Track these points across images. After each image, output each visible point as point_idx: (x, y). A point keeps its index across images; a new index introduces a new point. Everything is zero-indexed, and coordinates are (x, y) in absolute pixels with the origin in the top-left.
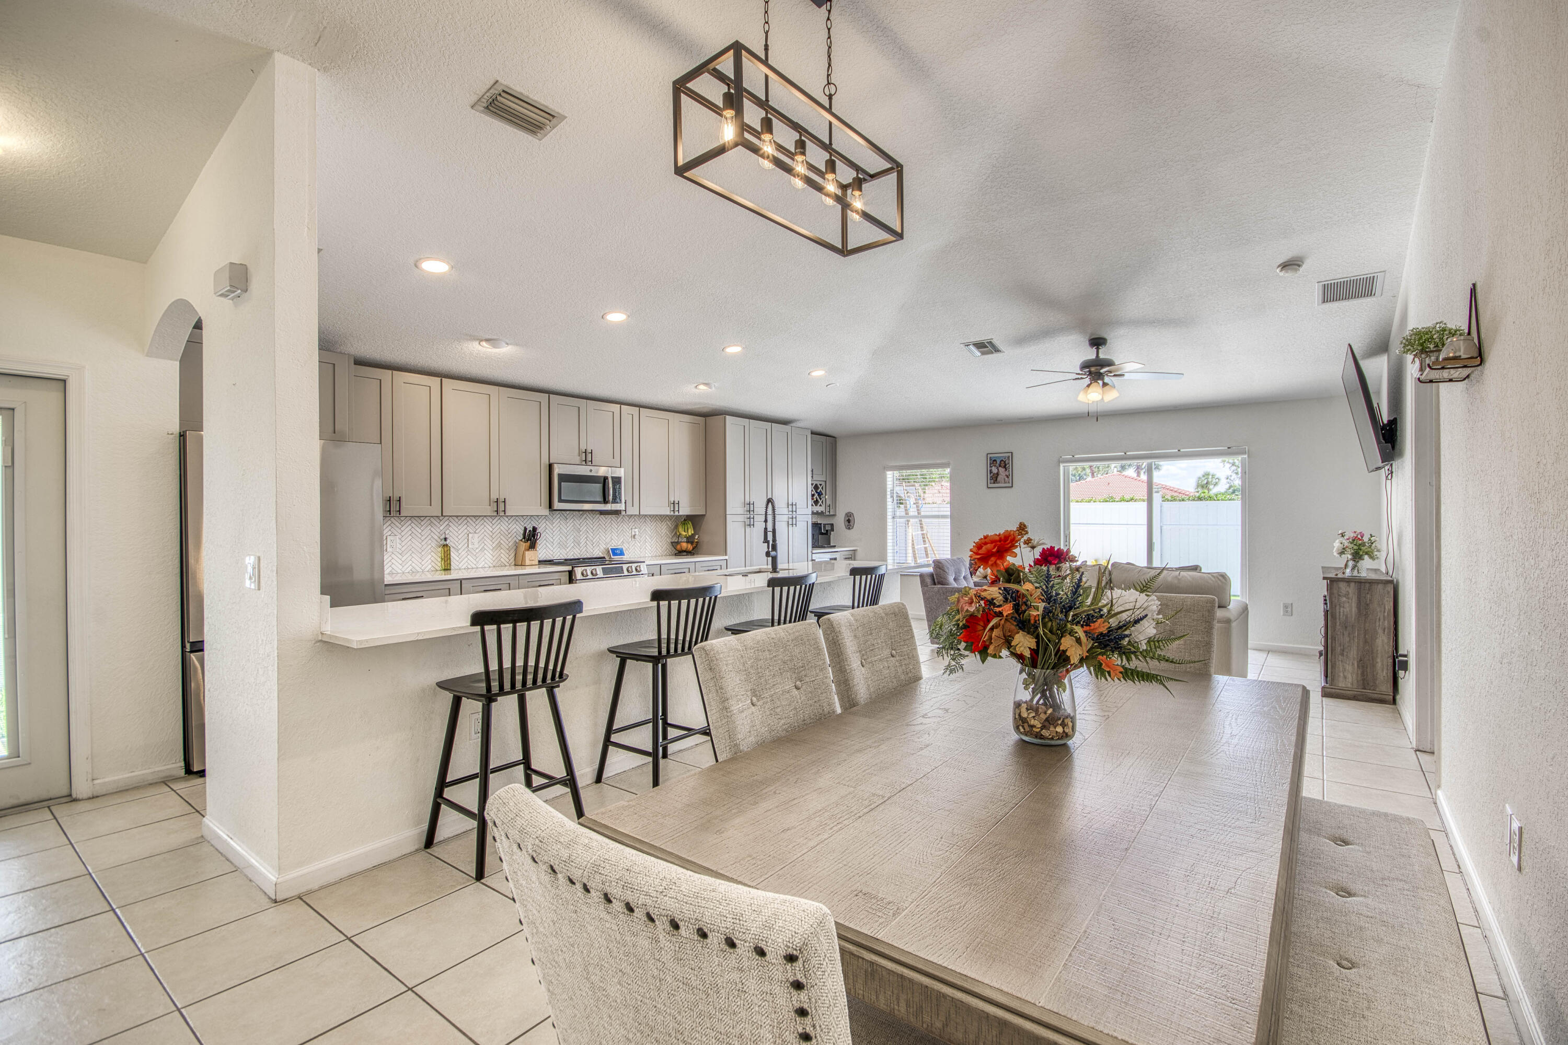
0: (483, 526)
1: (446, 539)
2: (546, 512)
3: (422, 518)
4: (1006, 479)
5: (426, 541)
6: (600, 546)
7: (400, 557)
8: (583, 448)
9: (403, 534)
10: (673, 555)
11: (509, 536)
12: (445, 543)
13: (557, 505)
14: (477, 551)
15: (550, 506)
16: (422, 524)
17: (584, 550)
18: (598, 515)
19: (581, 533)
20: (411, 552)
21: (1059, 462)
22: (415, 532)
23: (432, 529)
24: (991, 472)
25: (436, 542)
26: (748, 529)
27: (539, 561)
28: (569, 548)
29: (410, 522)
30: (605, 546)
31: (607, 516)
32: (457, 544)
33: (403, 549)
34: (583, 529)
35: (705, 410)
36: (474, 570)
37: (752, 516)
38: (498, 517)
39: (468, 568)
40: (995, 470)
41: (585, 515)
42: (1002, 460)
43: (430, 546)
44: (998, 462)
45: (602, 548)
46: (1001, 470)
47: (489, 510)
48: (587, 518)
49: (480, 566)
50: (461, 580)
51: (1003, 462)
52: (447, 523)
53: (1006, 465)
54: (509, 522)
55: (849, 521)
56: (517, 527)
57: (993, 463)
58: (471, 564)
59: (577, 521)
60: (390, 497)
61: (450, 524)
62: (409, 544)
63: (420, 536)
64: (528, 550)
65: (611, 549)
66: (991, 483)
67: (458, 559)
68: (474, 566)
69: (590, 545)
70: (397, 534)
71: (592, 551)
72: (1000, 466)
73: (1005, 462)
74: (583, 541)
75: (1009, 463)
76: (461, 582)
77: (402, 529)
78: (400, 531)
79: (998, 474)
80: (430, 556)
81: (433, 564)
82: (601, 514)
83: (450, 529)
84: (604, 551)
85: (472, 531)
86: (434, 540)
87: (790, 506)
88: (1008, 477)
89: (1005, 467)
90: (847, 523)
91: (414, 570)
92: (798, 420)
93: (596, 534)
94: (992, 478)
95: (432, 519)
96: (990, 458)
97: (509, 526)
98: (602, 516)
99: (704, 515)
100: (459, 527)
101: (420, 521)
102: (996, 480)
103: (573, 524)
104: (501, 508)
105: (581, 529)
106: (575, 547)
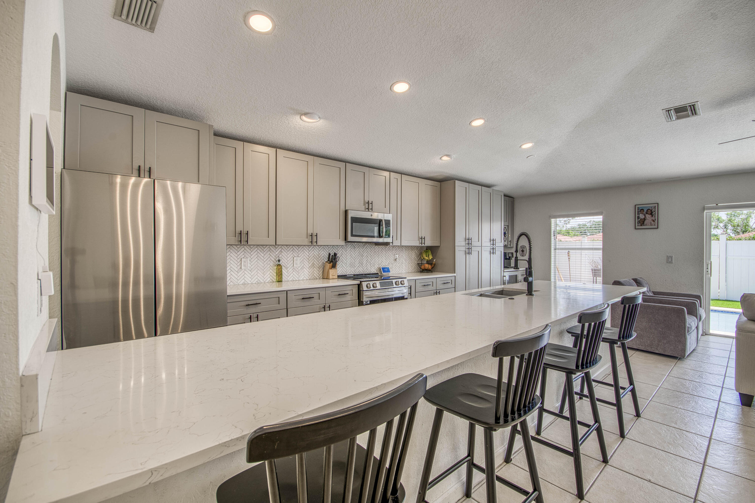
0: (303, 252)
1: (279, 261)
2: (343, 243)
3: (264, 247)
4: (652, 222)
5: (266, 262)
6: (375, 265)
7: (250, 272)
8: (367, 200)
9: (252, 257)
10: (418, 272)
11: (319, 259)
12: (279, 263)
13: (350, 238)
14: (299, 269)
15: (346, 239)
16: (264, 250)
17: (365, 268)
18: (374, 246)
19: (363, 257)
20: (257, 269)
21: (704, 209)
22: (259, 255)
23: (271, 254)
24: (638, 218)
25: (272, 262)
26: (467, 256)
27: (338, 276)
28: (356, 267)
29: (257, 249)
30: (378, 266)
31: (379, 246)
32: (287, 264)
33: (252, 267)
34: (365, 254)
35: (441, 177)
36: (297, 281)
37: (470, 248)
38: (312, 246)
39: (293, 281)
40: (642, 216)
41: (366, 246)
42: (649, 209)
43: (269, 265)
44: (645, 211)
45: (376, 267)
46: (648, 216)
47: (306, 241)
48: (368, 247)
49: (301, 279)
50: (287, 291)
51: (649, 211)
52: (280, 250)
53: (652, 212)
54: (319, 250)
56: (324, 253)
57: (640, 212)
58: (296, 278)
59: (362, 249)
60: (241, 231)
61: (282, 250)
62: (255, 264)
63: (263, 259)
64: (331, 269)
65: (382, 268)
66: (638, 226)
67: (287, 274)
68: (297, 279)
69: (369, 265)
70: (248, 257)
71: (370, 269)
72: (647, 213)
73: (651, 210)
74: (365, 262)
75: (655, 211)
76: (287, 292)
77: (252, 253)
78: (250, 255)
79: (645, 219)
80: (269, 272)
81: (271, 277)
82: (376, 245)
83: (282, 254)
84: (378, 269)
85: (296, 256)
86: (271, 261)
87: (491, 241)
88: (654, 221)
89: (651, 214)
91: (258, 281)
92: (497, 185)
93: (372, 258)
94: (639, 222)
95: (271, 247)
96: (638, 208)
97: (319, 253)
98: (376, 246)
99: (439, 246)
100: (288, 253)
101: (263, 248)
102: (643, 223)
103: (359, 251)
104: (315, 240)
105: (363, 255)
106: (360, 267)
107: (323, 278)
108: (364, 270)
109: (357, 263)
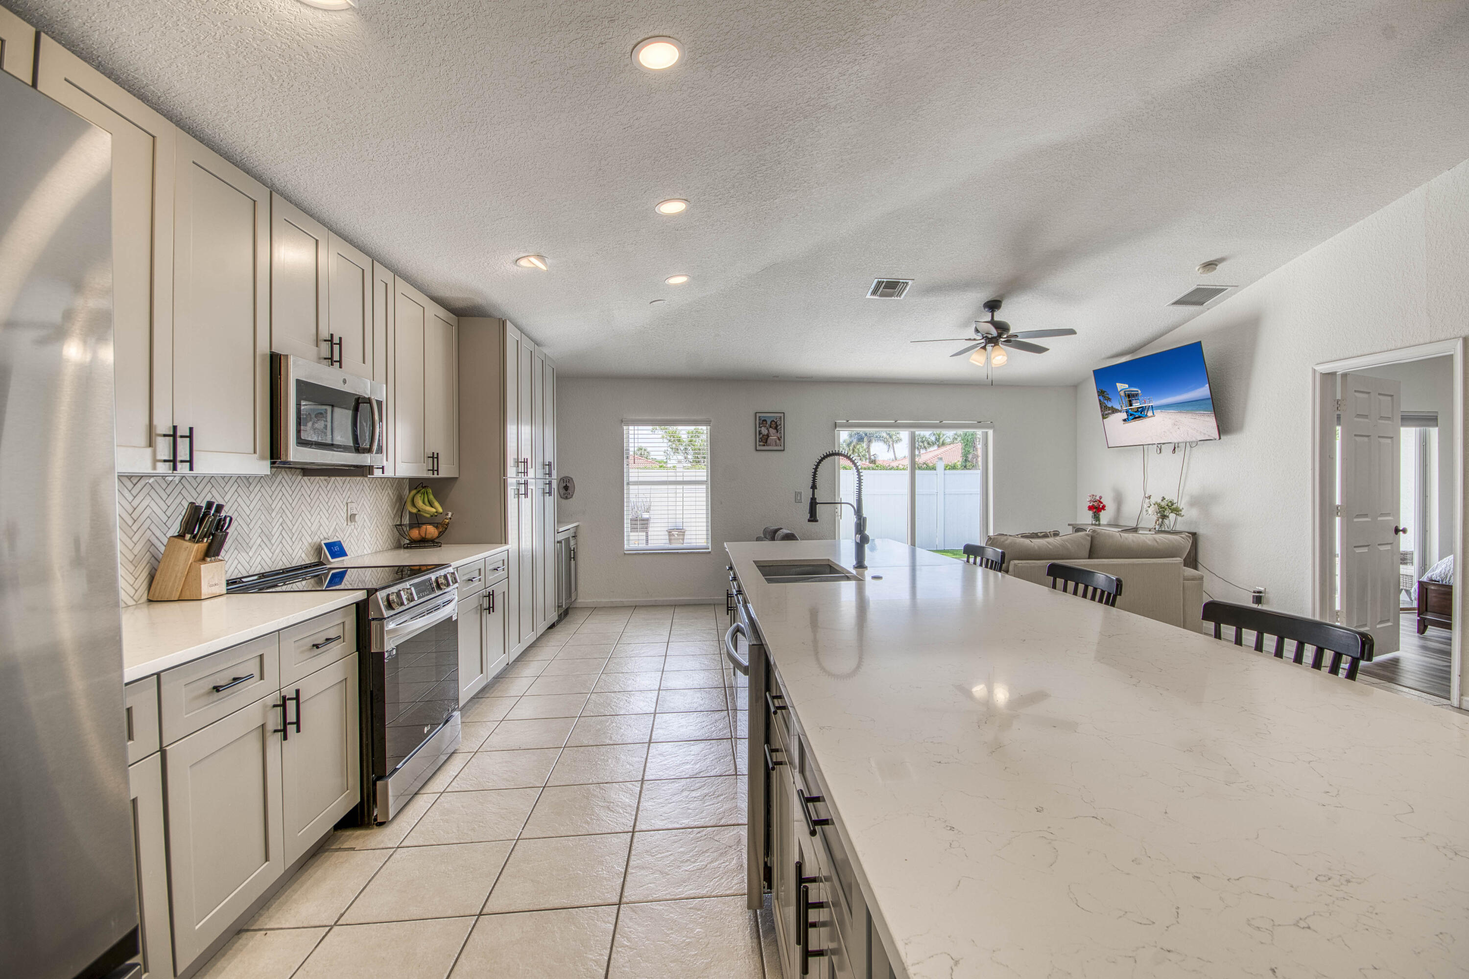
2: (263, 467)
6: (303, 539)
11: (135, 528)
15: (275, 452)
17: (277, 551)
18: (300, 477)
19: (273, 515)
24: (760, 433)
26: (522, 500)
28: (253, 549)
30: (310, 541)
31: (313, 478)
37: (527, 481)
40: (764, 431)
41: (280, 477)
42: (774, 421)
44: (769, 423)
45: (306, 544)
46: (772, 431)
48: (283, 481)
50: (158, 675)
51: (773, 423)
53: (777, 426)
54: (134, 492)
55: (566, 488)
56: (153, 504)
57: (762, 424)
59: (268, 489)
64: (203, 560)
65: (325, 544)
66: (759, 445)
69: (288, 539)
71: (291, 551)
72: (771, 427)
73: (776, 423)
74: (276, 530)
75: (780, 425)
79: (768, 435)
82: (304, 475)
84: (310, 549)
87: (546, 467)
88: (779, 439)
89: (776, 428)
90: (562, 491)
93: (296, 517)
94: (761, 440)
96: (760, 417)
97: (135, 503)
98: (305, 478)
99: (457, 480)
102: (766, 442)
104: (183, 452)
105: (273, 506)
106: (263, 546)
107: (150, 601)
108: (274, 557)
109: (257, 535)
